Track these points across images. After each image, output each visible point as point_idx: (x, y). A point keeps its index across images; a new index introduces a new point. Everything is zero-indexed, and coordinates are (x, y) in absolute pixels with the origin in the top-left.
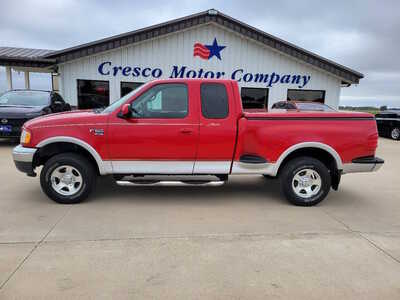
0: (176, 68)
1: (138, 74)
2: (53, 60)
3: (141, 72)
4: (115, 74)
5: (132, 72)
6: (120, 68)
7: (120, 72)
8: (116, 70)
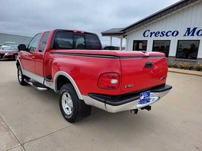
0: (189, 29)
1: (163, 35)
2: (123, 32)
3: (165, 34)
4: (151, 36)
5: (160, 34)
6: (154, 33)
7: (153, 35)
8: (151, 34)
